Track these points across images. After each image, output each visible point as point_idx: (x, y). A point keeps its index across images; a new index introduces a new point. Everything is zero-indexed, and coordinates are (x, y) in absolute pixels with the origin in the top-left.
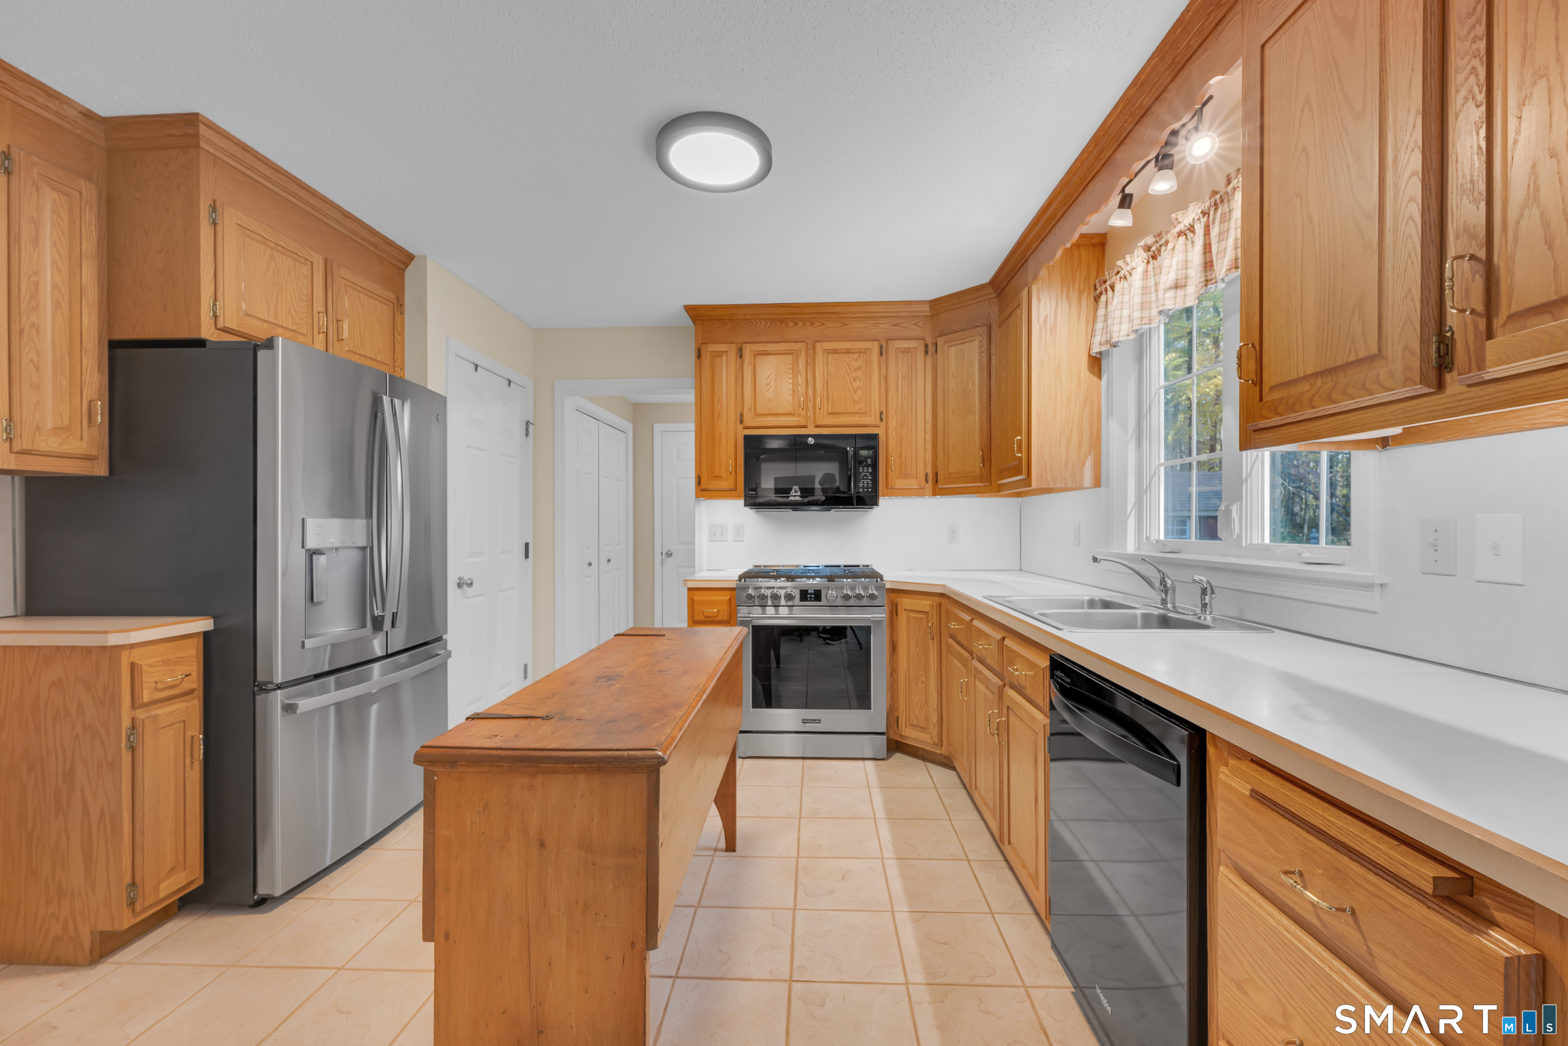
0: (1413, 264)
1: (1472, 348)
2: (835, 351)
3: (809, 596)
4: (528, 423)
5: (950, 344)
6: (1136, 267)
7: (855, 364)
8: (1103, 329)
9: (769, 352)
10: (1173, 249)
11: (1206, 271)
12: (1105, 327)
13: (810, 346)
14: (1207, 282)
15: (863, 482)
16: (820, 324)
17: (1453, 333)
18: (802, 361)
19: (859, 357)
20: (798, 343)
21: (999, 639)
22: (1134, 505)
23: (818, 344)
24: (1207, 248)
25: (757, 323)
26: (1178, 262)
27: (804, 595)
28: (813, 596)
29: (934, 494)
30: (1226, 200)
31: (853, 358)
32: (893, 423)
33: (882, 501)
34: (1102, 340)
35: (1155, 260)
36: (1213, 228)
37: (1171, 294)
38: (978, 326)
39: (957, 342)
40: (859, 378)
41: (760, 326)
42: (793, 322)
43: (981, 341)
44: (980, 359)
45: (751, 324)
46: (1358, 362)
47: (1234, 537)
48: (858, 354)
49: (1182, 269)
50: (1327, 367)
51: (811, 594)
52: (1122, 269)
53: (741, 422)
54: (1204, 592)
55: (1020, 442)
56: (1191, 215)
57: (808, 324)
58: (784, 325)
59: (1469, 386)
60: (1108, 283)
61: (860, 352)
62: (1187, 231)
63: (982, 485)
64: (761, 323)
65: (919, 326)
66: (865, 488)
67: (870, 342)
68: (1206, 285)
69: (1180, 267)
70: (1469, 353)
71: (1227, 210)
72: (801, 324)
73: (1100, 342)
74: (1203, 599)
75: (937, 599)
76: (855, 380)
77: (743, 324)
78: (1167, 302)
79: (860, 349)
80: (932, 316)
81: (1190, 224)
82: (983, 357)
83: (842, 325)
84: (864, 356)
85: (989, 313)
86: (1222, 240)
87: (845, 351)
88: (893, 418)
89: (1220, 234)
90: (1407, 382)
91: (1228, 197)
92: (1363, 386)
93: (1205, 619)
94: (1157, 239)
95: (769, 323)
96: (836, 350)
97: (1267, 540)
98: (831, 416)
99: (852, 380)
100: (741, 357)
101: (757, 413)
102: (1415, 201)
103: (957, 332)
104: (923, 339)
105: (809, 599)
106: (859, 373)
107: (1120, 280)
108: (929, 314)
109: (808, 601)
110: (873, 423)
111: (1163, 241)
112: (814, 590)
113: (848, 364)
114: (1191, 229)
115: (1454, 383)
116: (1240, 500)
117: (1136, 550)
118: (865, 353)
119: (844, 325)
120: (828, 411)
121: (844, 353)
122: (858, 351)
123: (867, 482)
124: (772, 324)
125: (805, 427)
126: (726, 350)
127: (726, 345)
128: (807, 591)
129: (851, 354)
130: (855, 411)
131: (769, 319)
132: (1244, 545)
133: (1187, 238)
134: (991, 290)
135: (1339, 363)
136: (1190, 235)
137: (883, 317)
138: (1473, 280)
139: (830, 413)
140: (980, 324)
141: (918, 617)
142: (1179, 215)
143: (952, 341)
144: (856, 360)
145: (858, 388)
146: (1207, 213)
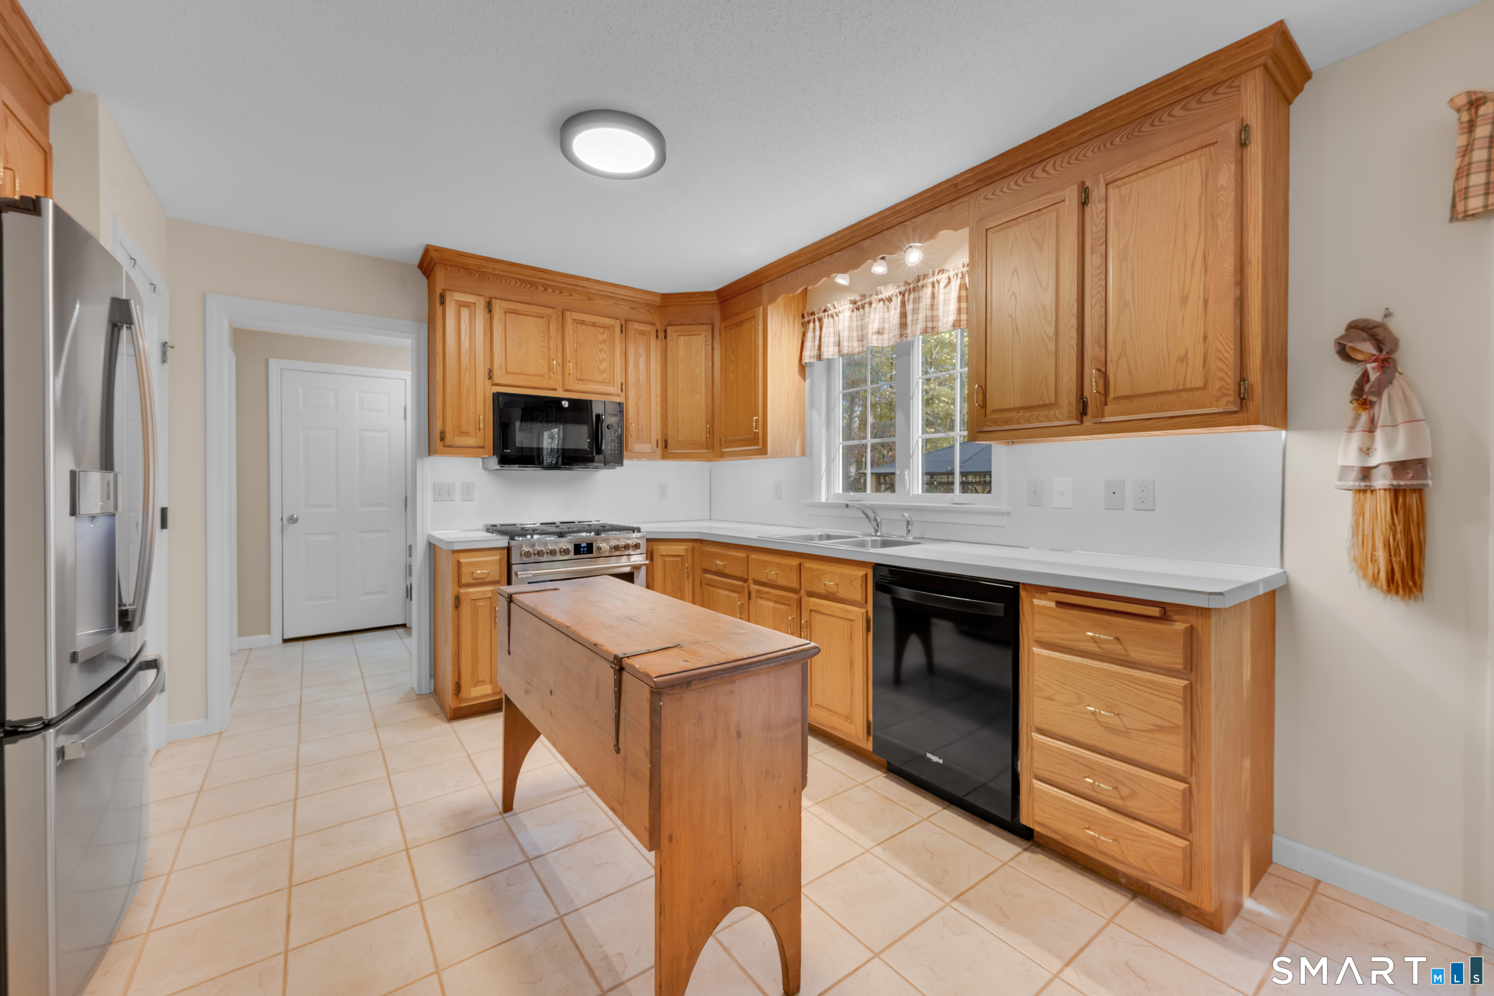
0: (1072, 366)
1: (1099, 408)
2: (583, 323)
3: (582, 549)
4: (164, 345)
5: (679, 334)
6: (842, 311)
7: (601, 338)
8: (811, 347)
9: (520, 312)
10: (875, 308)
11: (901, 329)
12: (813, 345)
13: (560, 314)
14: (901, 335)
15: (611, 445)
16: (568, 294)
17: (1087, 400)
18: (553, 325)
19: (604, 331)
20: (549, 309)
21: (796, 564)
22: (825, 470)
23: (568, 313)
24: (903, 315)
25: (506, 281)
26: (880, 318)
27: (578, 549)
28: (585, 549)
29: (664, 457)
30: (917, 290)
31: (599, 332)
32: (632, 394)
33: (626, 462)
34: (811, 355)
35: (857, 311)
36: (908, 304)
37: (875, 337)
38: (703, 324)
39: (685, 333)
40: (604, 351)
41: (509, 284)
42: (543, 287)
43: (706, 337)
44: (706, 351)
45: (500, 280)
46: (1044, 406)
47: (907, 490)
48: (603, 329)
49: (882, 323)
50: (1028, 405)
51: (584, 547)
52: (830, 310)
53: (490, 378)
54: (908, 523)
55: (757, 421)
56: (890, 291)
57: (557, 292)
58: (533, 288)
59: (1094, 423)
60: (816, 316)
61: (606, 327)
62: (886, 300)
63: (707, 451)
64: (511, 281)
65: (651, 313)
66: (613, 451)
67: (613, 320)
68: (901, 337)
69: (881, 321)
70: (1097, 410)
71: (917, 297)
72: (550, 290)
73: (810, 356)
74: (907, 527)
75: (690, 544)
76: (601, 352)
77: (491, 279)
78: (874, 342)
79: (604, 324)
80: (661, 306)
81: (889, 297)
82: (708, 349)
83: (588, 299)
84: (608, 331)
85: (712, 315)
86: (915, 314)
87: (592, 324)
88: (632, 390)
89: (913, 309)
90: (1069, 418)
91: (918, 289)
92: (1047, 417)
93: (909, 539)
94: (862, 298)
95: (519, 284)
96: (583, 321)
97: (920, 492)
98: (579, 382)
99: (598, 351)
100: (490, 311)
101: (508, 371)
102: (1073, 338)
103: (684, 325)
104: (654, 325)
105: (582, 552)
106: (604, 346)
107: (828, 317)
108: (658, 304)
109: (581, 554)
110: (616, 392)
111: (867, 300)
112: (587, 544)
113: (595, 336)
114: (890, 300)
115: (1088, 421)
116: (909, 468)
117: (826, 500)
118: (609, 328)
119: (590, 299)
120: (576, 377)
121: (591, 325)
122: (602, 325)
123: (615, 445)
124: (522, 284)
125: (555, 390)
126: (474, 302)
127: (474, 297)
128: (580, 544)
129: (597, 328)
130: (600, 380)
131: (519, 279)
132: (911, 495)
133: (884, 304)
134: (715, 298)
135: (1035, 404)
136: (887, 303)
137: (623, 299)
138: (1100, 380)
139: (579, 380)
140: (705, 323)
141: (674, 561)
142: (882, 288)
143: (680, 332)
144: (602, 334)
145: (603, 359)
146: (902, 294)
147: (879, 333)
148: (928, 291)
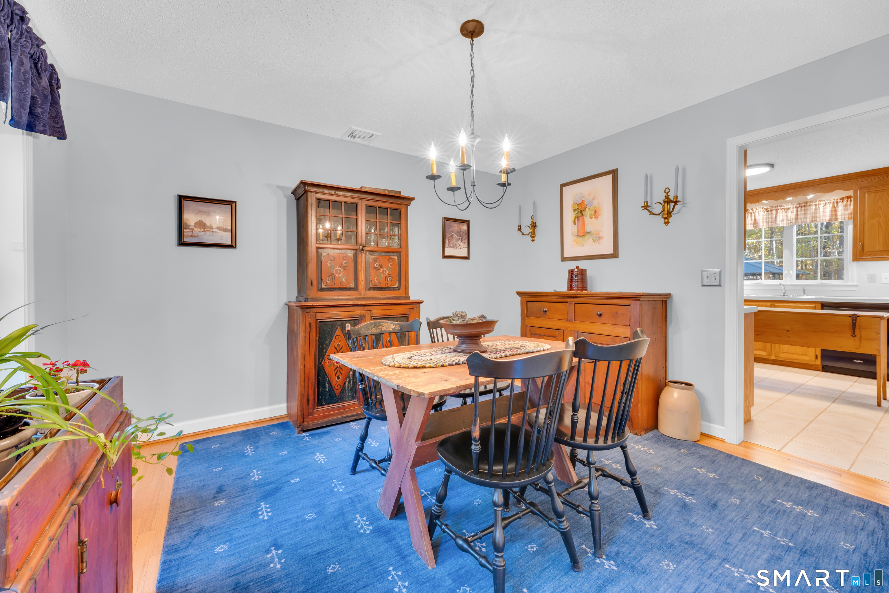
10: (779, 212)
24: (797, 215)
30: (807, 206)
36: (800, 211)
49: (784, 217)
71: (806, 209)
81: (788, 208)
86: (805, 215)
89: (803, 213)
146: (797, 208)
147: (782, 221)
148: (814, 207)
